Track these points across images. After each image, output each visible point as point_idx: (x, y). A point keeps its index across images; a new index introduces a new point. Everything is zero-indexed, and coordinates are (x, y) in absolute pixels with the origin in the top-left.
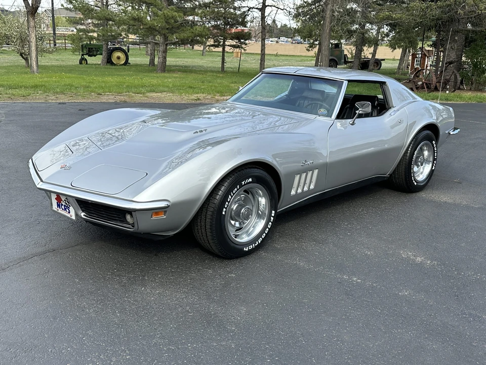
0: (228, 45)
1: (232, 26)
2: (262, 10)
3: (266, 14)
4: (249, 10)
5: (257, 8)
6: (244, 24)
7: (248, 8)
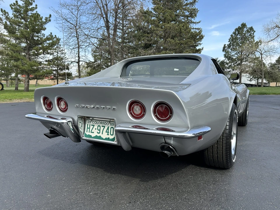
0: (60, 79)
1: (62, 70)
2: (78, 63)
3: (80, 65)
4: (72, 63)
5: (76, 62)
6: (68, 69)
7: (71, 62)
